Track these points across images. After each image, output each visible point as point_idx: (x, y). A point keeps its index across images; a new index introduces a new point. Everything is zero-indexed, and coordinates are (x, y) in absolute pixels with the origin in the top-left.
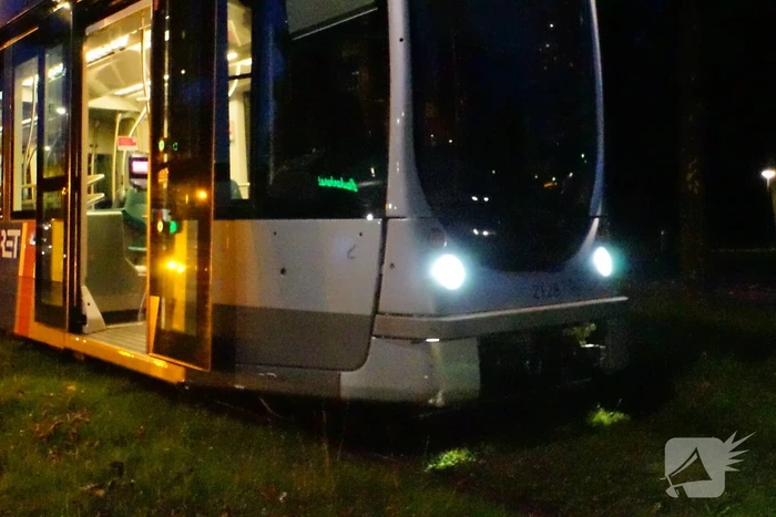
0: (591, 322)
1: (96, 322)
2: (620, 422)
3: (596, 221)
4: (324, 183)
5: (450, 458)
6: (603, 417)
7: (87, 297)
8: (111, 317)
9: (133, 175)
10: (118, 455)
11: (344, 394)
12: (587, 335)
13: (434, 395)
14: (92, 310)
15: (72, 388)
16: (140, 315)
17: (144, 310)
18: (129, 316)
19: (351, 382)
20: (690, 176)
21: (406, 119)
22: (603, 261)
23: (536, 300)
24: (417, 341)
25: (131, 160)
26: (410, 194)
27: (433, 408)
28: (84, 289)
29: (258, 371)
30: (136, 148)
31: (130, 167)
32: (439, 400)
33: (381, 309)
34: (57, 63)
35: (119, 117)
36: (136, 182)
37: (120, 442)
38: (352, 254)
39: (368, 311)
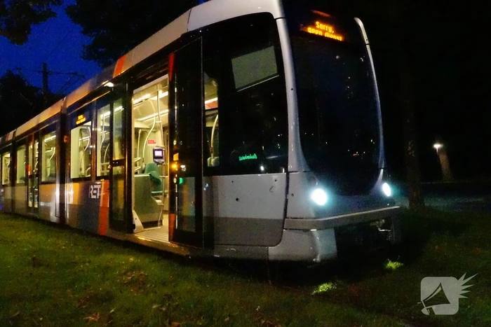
0: (383, 219)
1: (139, 227)
2: (400, 267)
3: (382, 170)
4: (242, 158)
5: (324, 288)
6: (392, 265)
7: (135, 215)
8: (147, 225)
9: (155, 157)
10: (166, 291)
11: (271, 258)
12: (381, 225)
13: (315, 257)
14: (137, 222)
15: (132, 259)
16: (159, 223)
17: (161, 221)
18: (154, 224)
19: (274, 252)
20: (410, 148)
21: (296, 125)
22: (387, 190)
23: (359, 209)
24: (307, 231)
25: (154, 150)
26: (298, 160)
27: (315, 263)
28: (133, 211)
29: (226, 248)
30: (156, 145)
31: (154, 153)
32: (318, 259)
33: (288, 215)
34: (120, 105)
35: (140, 131)
36: (157, 160)
37: (164, 284)
38: (272, 190)
39: (281, 217)
